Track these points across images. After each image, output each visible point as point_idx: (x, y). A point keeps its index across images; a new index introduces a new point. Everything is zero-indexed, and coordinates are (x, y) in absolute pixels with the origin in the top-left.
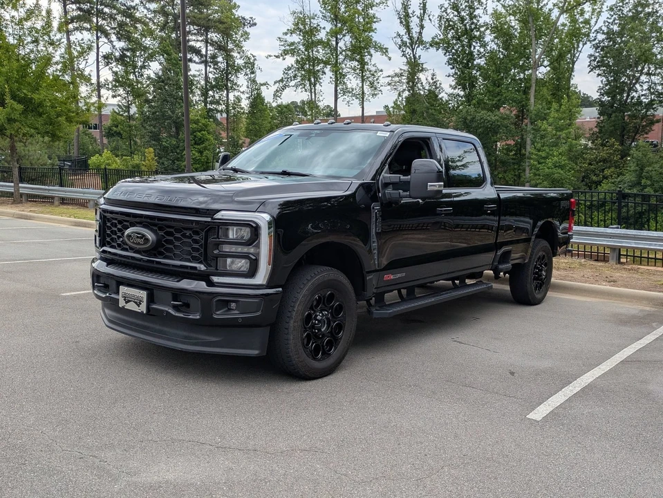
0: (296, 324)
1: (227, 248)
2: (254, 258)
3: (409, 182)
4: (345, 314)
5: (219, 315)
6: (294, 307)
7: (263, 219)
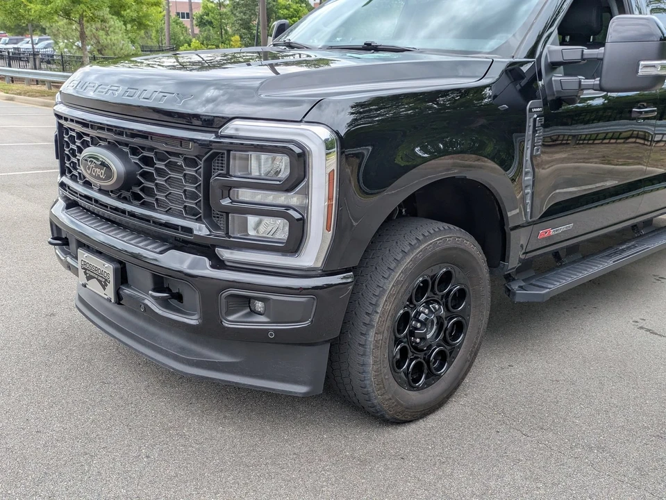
0: (380, 337)
1: (245, 195)
2: (297, 216)
3: (602, 59)
4: (469, 304)
5: (234, 321)
6: (376, 305)
7: (315, 137)
